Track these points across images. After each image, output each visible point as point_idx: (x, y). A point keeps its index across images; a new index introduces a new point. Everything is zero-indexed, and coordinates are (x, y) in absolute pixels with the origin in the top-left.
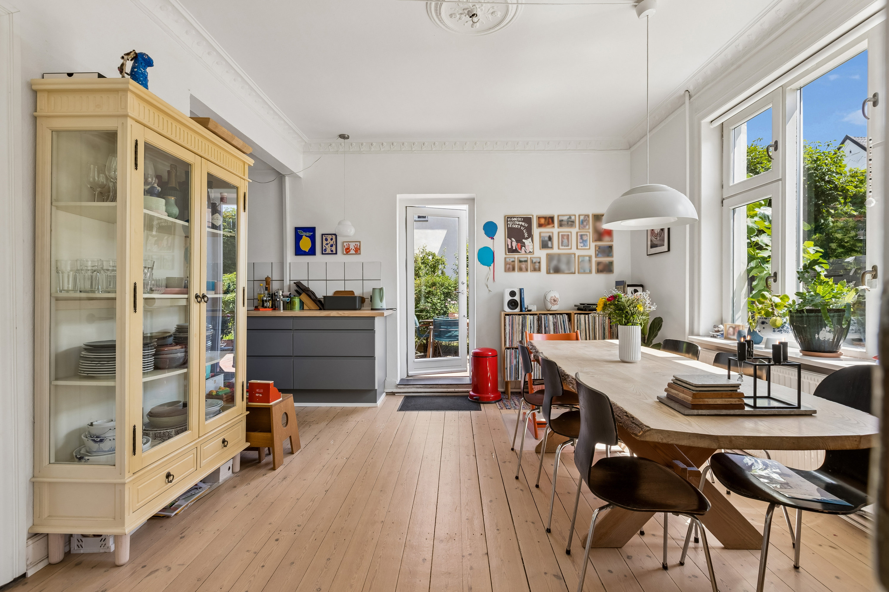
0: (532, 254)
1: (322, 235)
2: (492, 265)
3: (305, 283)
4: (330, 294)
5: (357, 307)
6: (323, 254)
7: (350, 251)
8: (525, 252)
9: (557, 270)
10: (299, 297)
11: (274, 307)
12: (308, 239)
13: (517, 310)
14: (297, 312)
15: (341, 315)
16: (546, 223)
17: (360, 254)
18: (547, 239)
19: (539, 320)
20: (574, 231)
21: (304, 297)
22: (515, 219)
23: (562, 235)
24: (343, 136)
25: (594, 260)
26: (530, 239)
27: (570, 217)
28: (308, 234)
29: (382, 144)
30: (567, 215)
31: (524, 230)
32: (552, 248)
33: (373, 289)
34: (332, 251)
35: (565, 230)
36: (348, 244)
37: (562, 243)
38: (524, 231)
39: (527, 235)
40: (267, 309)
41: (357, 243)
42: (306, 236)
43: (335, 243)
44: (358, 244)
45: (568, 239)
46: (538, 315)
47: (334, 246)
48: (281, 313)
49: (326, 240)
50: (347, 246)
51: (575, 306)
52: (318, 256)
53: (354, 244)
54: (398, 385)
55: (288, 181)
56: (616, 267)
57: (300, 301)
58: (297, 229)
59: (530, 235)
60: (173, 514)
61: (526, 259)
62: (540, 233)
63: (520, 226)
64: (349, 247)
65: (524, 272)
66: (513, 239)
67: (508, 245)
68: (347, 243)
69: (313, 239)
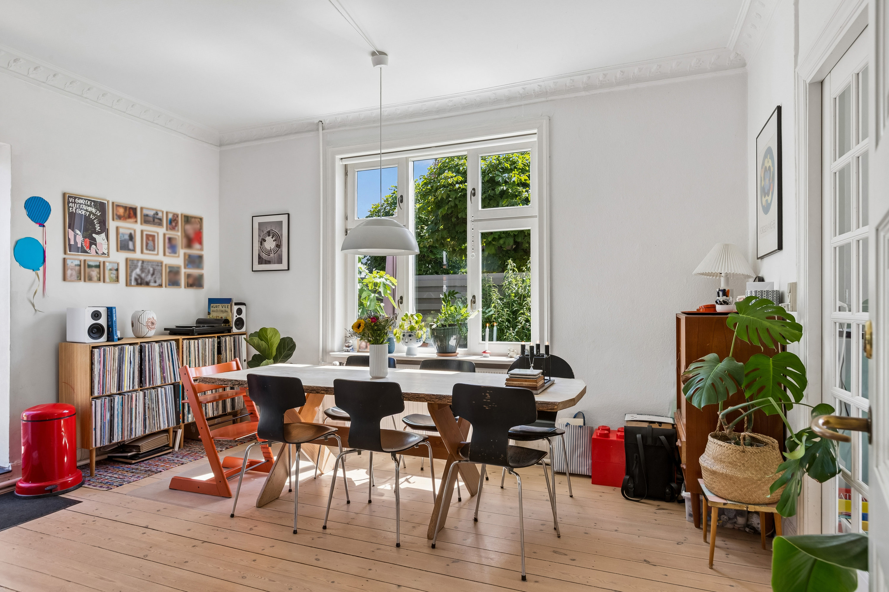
0: (106, 257)
2: (41, 268)
8: (97, 253)
9: (141, 282)
13: (104, 338)
16: (126, 215)
18: (127, 237)
19: (141, 351)
20: (160, 231)
22: (81, 201)
23: (147, 235)
25: (183, 271)
26: (103, 235)
27: (157, 212)
30: (153, 210)
31: (94, 219)
32: (134, 250)
35: (150, 229)
37: (147, 244)
38: (96, 222)
39: (99, 228)
45: (154, 241)
46: (139, 343)
51: (165, 329)
56: (207, 282)
59: (104, 229)
61: (98, 264)
62: (117, 228)
63: (88, 213)
65: (95, 282)
66: (78, 232)
67: (69, 239)
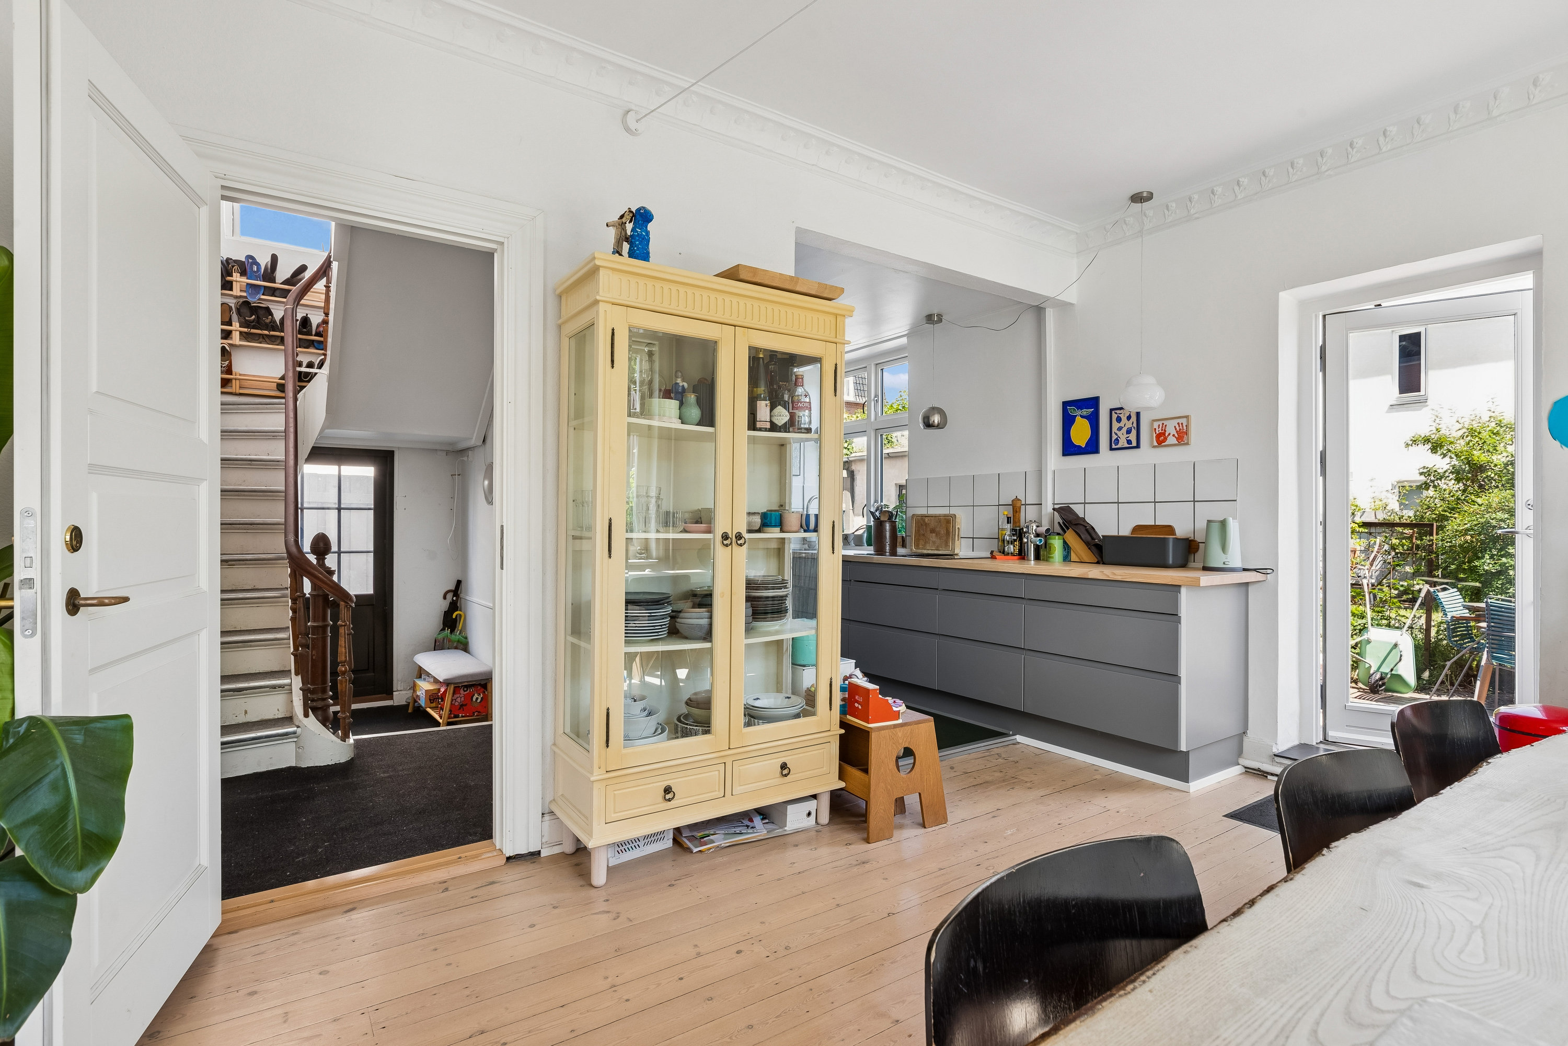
1: (1111, 410)
3: (1079, 510)
4: (1126, 531)
5: (1171, 562)
6: (1111, 449)
7: (1165, 439)
10: (1061, 537)
11: (1022, 555)
12: (1086, 423)
14: (1056, 566)
15: (1108, 576)
17: (1187, 444)
21: (1070, 536)
24: (1138, 198)
28: (1086, 412)
29: (1238, 183)
33: (1209, 521)
34: (1129, 442)
36: (1163, 424)
40: (1010, 557)
41: (1180, 421)
42: (1082, 417)
43: (1135, 425)
44: (1184, 421)
47: (1134, 432)
48: (1031, 566)
49: (1119, 420)
50: (1160, 429)
52: (1105, 457)
53: (1175, 422)
54: (1275, 755)
55: (1050, 316)
57: (1065, 543)
58: (1066, 404)
60: (695, 850)
64: (1165, 431)
68: (1160, 423)
69: (1094, 421)
